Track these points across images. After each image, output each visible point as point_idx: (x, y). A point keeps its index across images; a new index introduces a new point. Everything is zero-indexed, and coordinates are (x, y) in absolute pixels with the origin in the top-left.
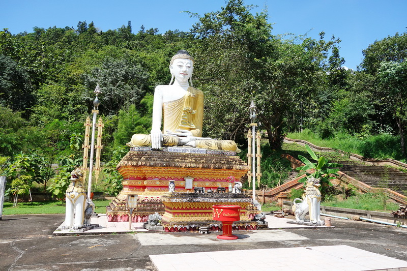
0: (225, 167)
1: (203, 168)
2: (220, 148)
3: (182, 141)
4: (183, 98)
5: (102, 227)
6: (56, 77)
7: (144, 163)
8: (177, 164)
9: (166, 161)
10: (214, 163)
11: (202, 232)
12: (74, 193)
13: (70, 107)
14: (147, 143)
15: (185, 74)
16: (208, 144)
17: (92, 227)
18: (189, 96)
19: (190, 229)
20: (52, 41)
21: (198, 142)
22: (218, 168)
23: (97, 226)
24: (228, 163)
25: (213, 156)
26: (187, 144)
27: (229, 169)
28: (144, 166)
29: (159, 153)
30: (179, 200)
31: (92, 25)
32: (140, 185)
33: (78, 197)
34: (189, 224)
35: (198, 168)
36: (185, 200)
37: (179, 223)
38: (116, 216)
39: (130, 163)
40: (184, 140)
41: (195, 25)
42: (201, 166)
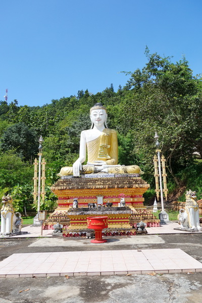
0: (126, 186)
1: (109, 188)
2: (126, 172)
3: (97, 169)
4: (99, 137)
5: (29, 233)
6: (54, 131)
7: (65, 187)
8: (89, 187)
9: (81, 185)
10: (118, 184)
11: (87, 237)
12: (4, 211)
13: (61, 151)
14: (70, 173)
15: (99, 120)
16: (117, 170)
17: (20, 233)
18: (104, 136)
19: (82, 235)
20: (63, 107)
21: (110, 169)
22: (121, 188)
23: (26, 233)
24: (129, 183)
25: (118, 179)
26: (102, 171)
27: (129, 188)
28: (65, 189)
29: (78, 180)
30: (73, 213)
31: (87, 91)
32: (65, 203)
33: (6, 214)
34: (81, 231)
35: (105, 188)
36: (78, 213)
37: (75, 231)
38: (47, 226)
39: (57, 188)
40: (99, 168)
41: (130, 80)
42: (107, 187)
